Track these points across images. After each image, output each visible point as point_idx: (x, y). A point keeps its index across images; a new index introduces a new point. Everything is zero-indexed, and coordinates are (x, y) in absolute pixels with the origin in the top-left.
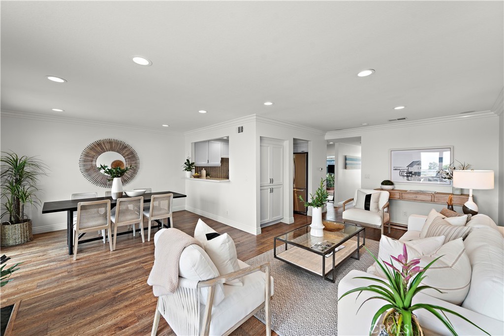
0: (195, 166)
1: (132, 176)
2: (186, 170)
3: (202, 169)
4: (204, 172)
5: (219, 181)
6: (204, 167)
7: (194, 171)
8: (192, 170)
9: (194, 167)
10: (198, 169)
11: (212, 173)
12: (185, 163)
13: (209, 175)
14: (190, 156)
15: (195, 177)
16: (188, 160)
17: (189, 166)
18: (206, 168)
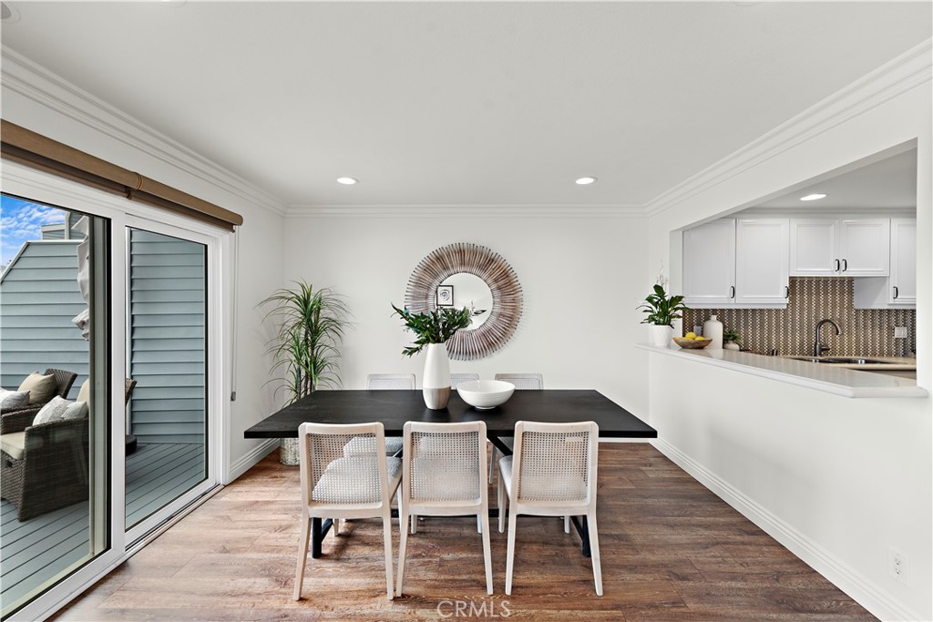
0: (684, 309)
1: (504, 334)
2: (651, 319)
3: (707, 318)
4: (715, 329)
5: (848, 390)
6: (714, 312)
7: (678, 323)
8: (673, 321)
9: (680, 312)
10: (696, 319)
11: (746, 332)
12: (650, 299)
13: (735, 339)
14: (667, 275)
15: (685, 346)
16: (658, 289)
17: (663, 308)
18: (722, 314)
